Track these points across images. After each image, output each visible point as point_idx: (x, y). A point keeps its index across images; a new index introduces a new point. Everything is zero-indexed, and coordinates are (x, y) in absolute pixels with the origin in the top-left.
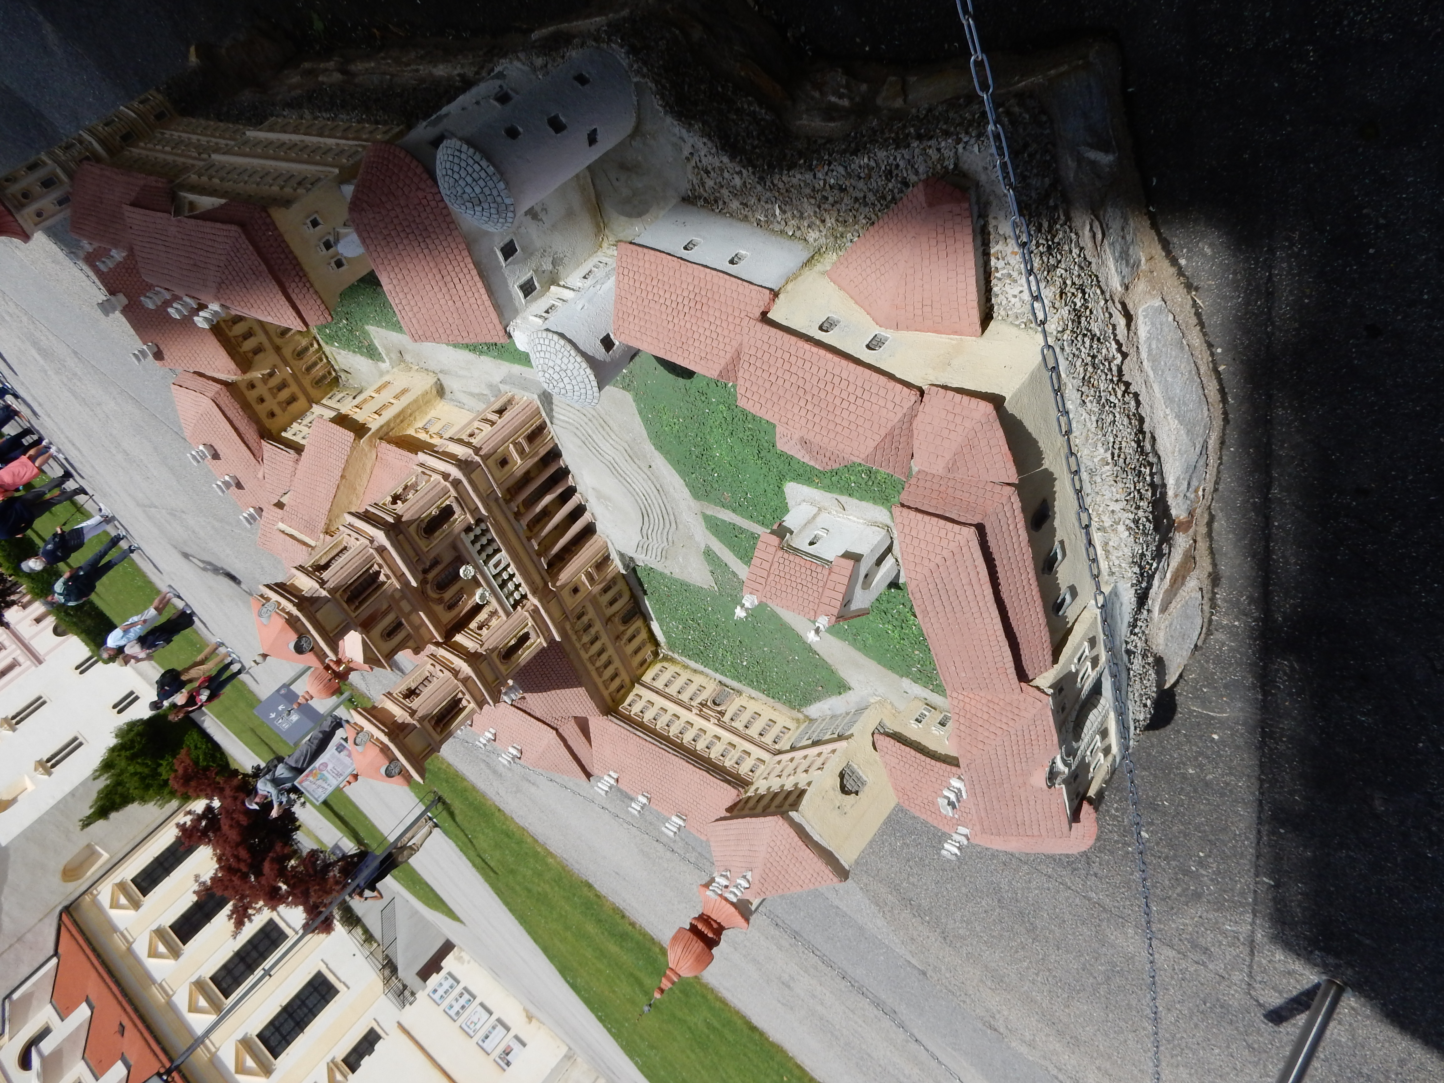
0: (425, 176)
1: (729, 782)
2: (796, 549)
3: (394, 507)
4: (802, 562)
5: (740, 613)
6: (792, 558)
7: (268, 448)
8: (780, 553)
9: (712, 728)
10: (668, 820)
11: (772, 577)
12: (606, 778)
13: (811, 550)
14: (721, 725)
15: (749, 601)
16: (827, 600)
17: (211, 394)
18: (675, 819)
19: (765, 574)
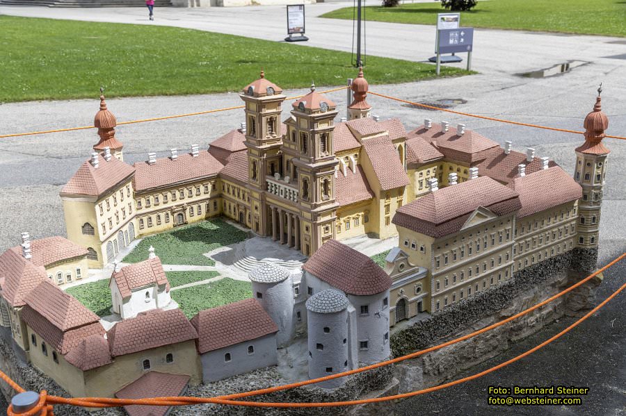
0: (354, 293)
1: (143, 191)
2: (151, 286)
3: (324, 179)
4: (143, 284)
5: (152, 249)
6: (149, 282)
7: (439, 154)
8: (154, 280)
9: (171, 204)
10: (157, 158)
11: (151, 270)
12: (198, 152)
13: (145, 291)
14: (170, 208)
15: (153, 256)
16: (122, 278)
17: (473, 155)
18: (154, 161)
19: (154, 269)
